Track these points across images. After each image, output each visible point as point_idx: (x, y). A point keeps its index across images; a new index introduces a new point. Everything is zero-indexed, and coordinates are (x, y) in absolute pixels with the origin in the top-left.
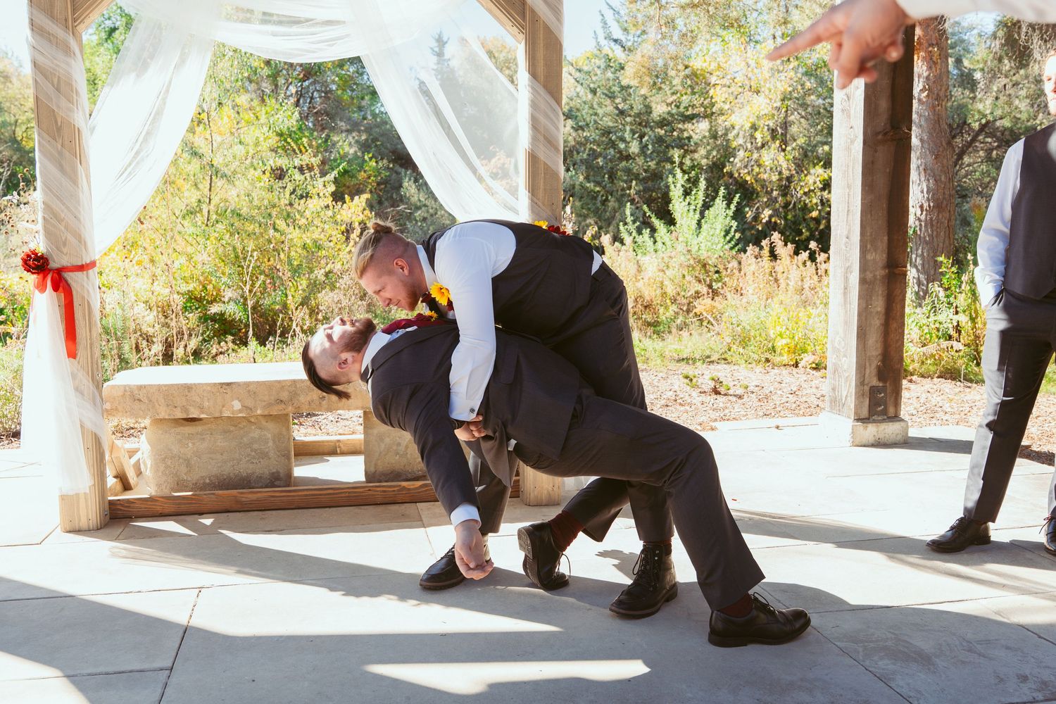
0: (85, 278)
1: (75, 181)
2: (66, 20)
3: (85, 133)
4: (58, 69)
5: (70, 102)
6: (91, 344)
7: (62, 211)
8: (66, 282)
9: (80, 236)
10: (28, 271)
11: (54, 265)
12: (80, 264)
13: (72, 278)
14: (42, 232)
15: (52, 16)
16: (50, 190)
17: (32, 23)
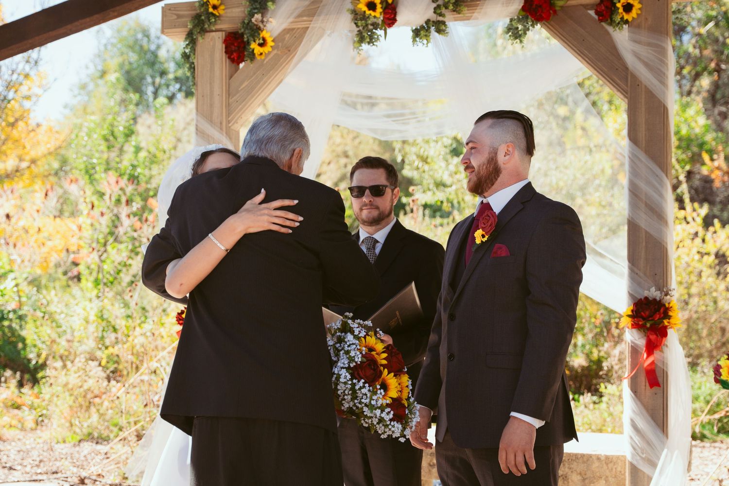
15: (211, 121)
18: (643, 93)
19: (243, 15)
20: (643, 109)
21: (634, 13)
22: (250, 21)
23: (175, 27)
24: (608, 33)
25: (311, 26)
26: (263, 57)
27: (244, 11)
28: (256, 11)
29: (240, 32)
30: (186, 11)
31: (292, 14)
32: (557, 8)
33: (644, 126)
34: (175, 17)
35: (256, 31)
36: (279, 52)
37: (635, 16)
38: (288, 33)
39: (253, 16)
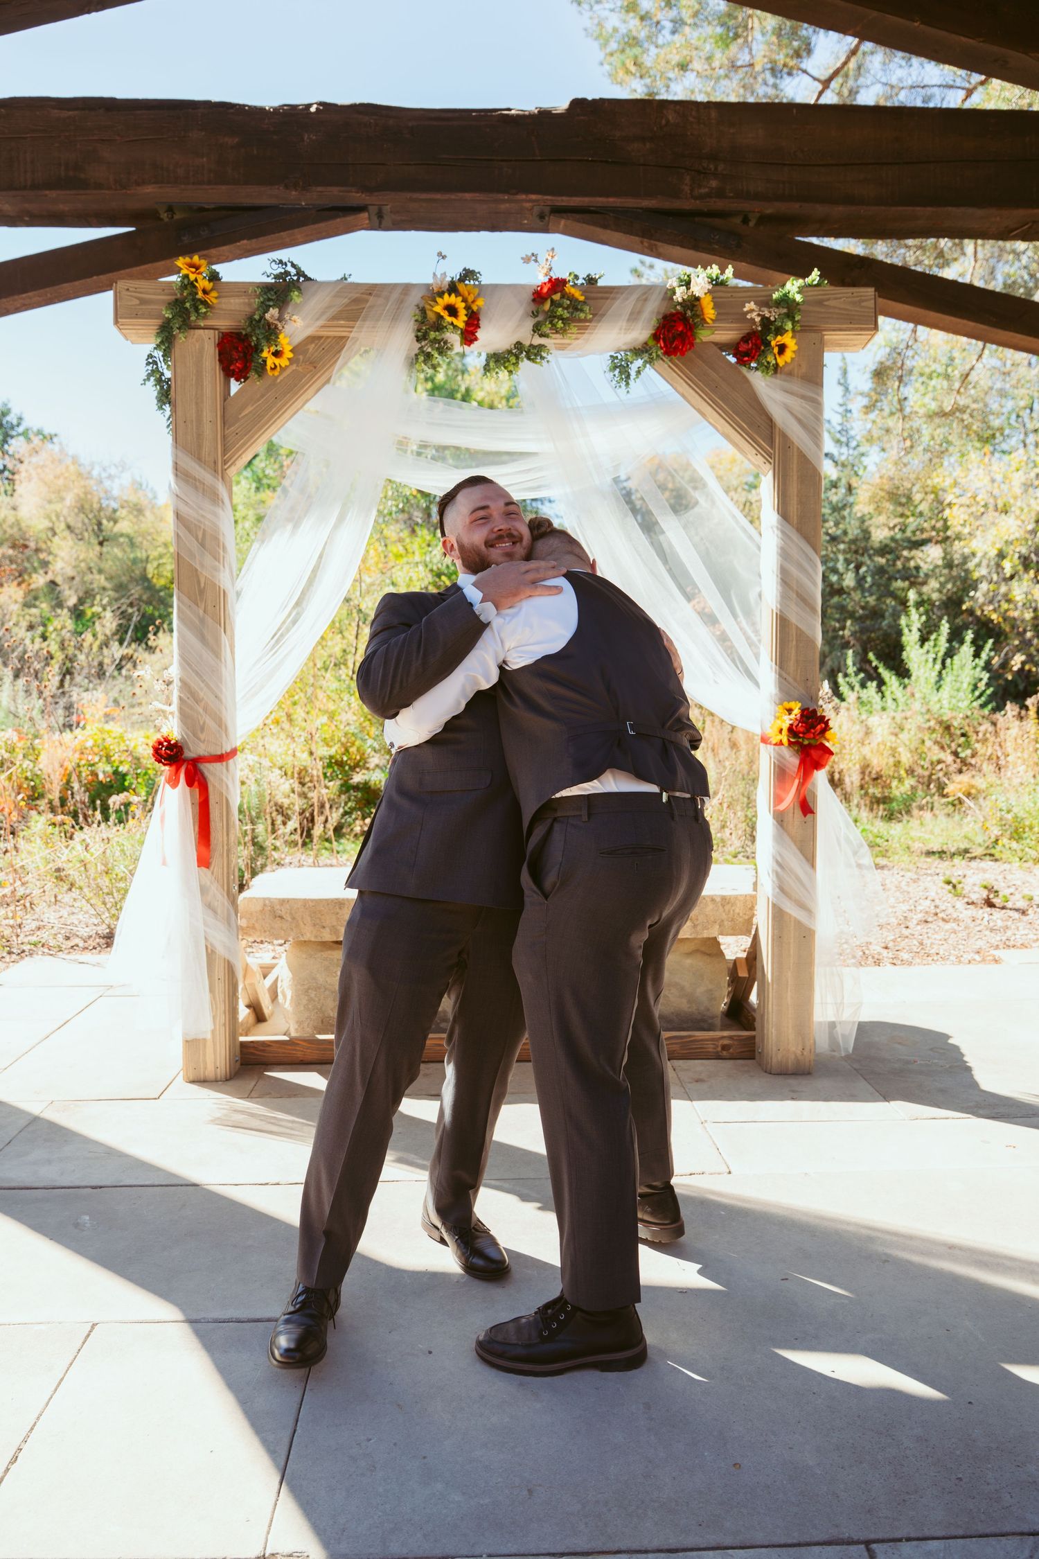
0: (225, 771)
1: (217, 653)
2: (215, 463)
3: (231, 596)
4: (202, 520)
5: (215, 559)
6: (228, 851)
7: (202, 690)
8: (202, 775)
9: (221, 720)
10: (160, 762)
11: (189, 754)
12: (219, 753)
13: (211, 771)
14: (177, 714)
15: (199, 459)
16: (189, 664)
17: (176, 467)
18: (795, 457)
19: (247, 309)
20: (795, 478)
21: (789, 355)
22: (262, 317)
23: (137, 316)
24: (747, 381)
25: (352, 335)
26: (276, 373)
27: (249, 304)
28: (271, 303)
29: (244, 333)
30: (154, 294)
31: (323, 313)
32: (698, 341)
33: (795, 498)
34: (138, 302)
35: (271, 333)
36: (300, 369)
37: (789, 360)
38: (312, 342)
39: (267, 311)
